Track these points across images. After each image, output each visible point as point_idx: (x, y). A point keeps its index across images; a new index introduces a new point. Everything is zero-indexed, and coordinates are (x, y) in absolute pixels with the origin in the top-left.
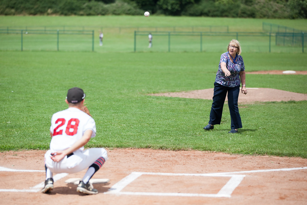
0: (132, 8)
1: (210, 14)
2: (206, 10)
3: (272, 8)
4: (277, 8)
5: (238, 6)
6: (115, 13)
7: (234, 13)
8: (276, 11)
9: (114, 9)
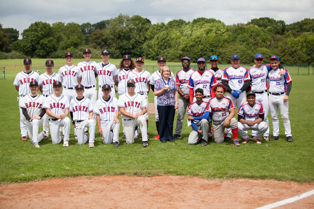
0: (21, 55)
1: (63, 57)
2: (60, 55)
3: (95, 53)
4: (97, 53)
5: (77, 52)
6: (12, 58)
7: (75, 56)
8: (97, 55)
9: (11, 55)
